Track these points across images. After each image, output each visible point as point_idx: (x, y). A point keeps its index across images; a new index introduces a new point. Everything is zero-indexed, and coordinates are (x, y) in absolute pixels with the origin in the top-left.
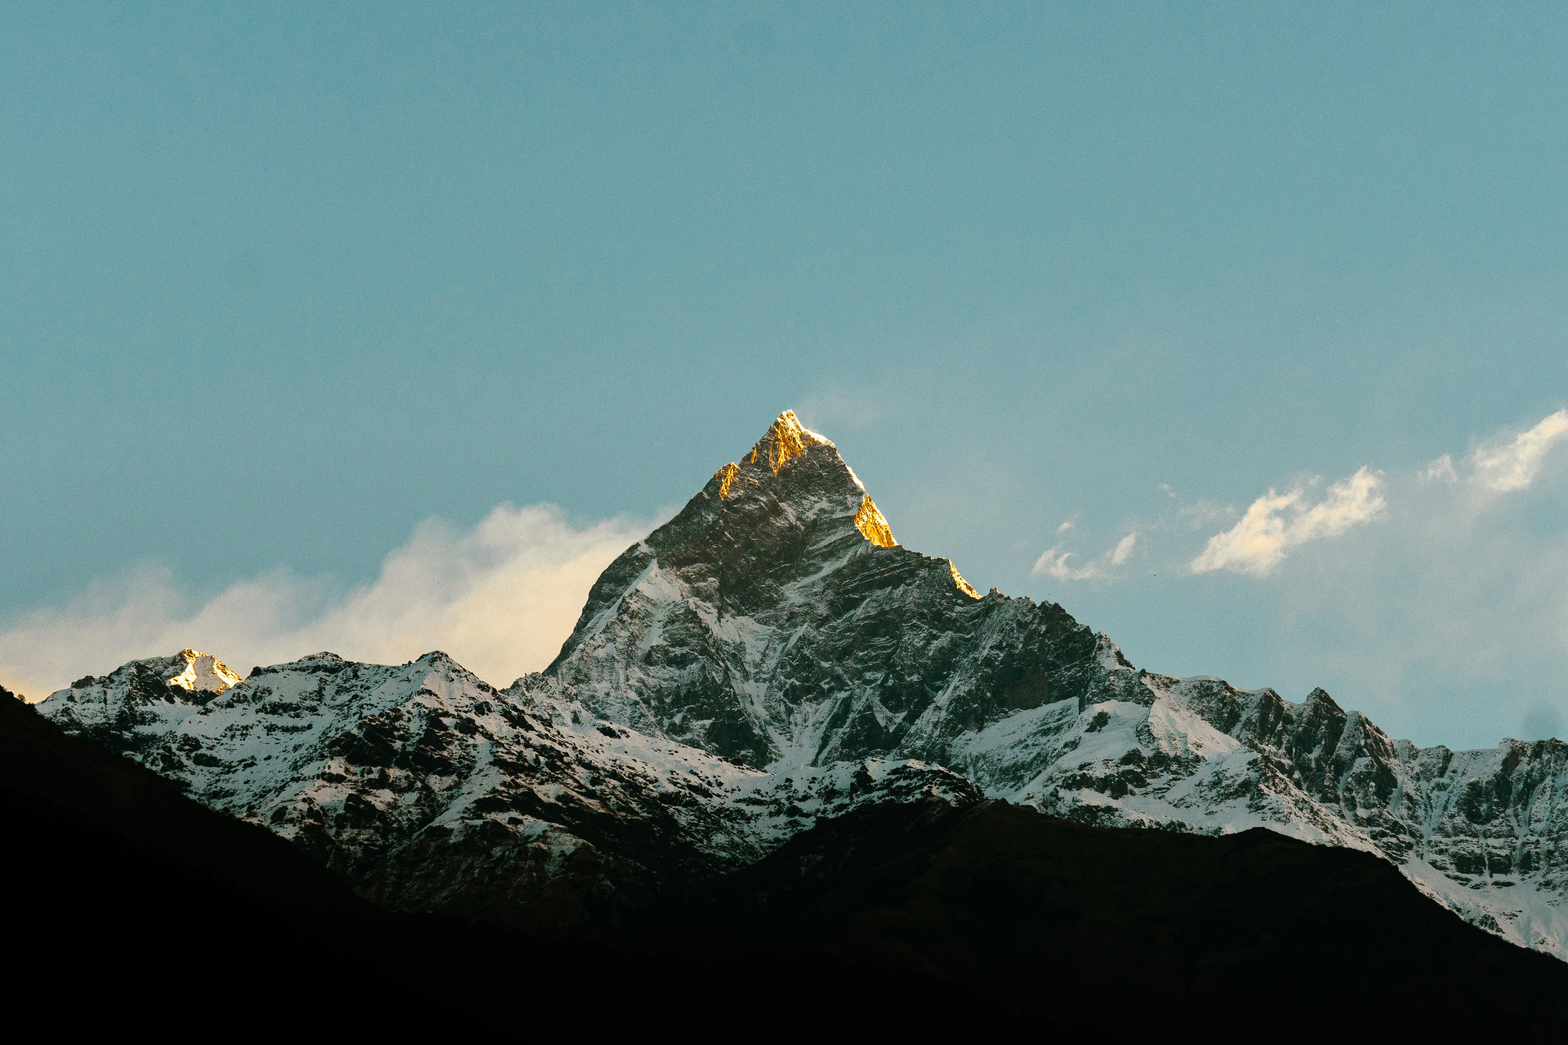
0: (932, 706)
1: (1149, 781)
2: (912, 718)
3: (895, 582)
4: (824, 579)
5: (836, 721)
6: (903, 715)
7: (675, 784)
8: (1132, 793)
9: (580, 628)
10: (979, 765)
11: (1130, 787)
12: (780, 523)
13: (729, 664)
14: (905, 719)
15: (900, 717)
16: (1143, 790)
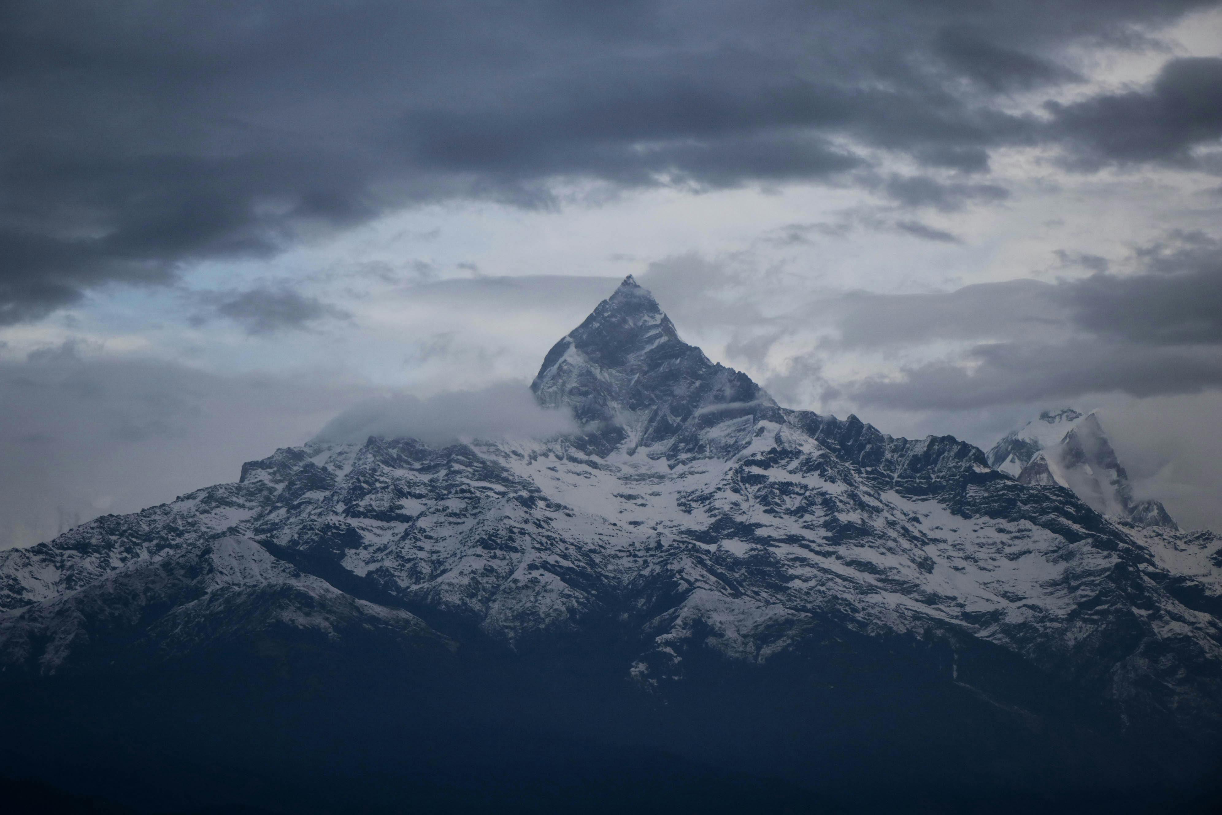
0: (691, 417)
1: (779, 461)
2: (684, 420)
3: (676, 357)
4: (646, 353)
5: (651, 420)
6: (680, 418)
7: (594, 545)
8: (773, 467)
9: (541, 375)
10: (712, 444)
11: (772, 464)
12: (627, 327)
13: (605, 393)
14: (681, 421)
15: (679, 419)
16: (777, 465)
